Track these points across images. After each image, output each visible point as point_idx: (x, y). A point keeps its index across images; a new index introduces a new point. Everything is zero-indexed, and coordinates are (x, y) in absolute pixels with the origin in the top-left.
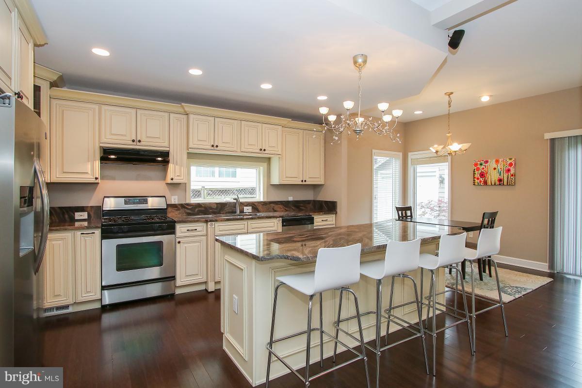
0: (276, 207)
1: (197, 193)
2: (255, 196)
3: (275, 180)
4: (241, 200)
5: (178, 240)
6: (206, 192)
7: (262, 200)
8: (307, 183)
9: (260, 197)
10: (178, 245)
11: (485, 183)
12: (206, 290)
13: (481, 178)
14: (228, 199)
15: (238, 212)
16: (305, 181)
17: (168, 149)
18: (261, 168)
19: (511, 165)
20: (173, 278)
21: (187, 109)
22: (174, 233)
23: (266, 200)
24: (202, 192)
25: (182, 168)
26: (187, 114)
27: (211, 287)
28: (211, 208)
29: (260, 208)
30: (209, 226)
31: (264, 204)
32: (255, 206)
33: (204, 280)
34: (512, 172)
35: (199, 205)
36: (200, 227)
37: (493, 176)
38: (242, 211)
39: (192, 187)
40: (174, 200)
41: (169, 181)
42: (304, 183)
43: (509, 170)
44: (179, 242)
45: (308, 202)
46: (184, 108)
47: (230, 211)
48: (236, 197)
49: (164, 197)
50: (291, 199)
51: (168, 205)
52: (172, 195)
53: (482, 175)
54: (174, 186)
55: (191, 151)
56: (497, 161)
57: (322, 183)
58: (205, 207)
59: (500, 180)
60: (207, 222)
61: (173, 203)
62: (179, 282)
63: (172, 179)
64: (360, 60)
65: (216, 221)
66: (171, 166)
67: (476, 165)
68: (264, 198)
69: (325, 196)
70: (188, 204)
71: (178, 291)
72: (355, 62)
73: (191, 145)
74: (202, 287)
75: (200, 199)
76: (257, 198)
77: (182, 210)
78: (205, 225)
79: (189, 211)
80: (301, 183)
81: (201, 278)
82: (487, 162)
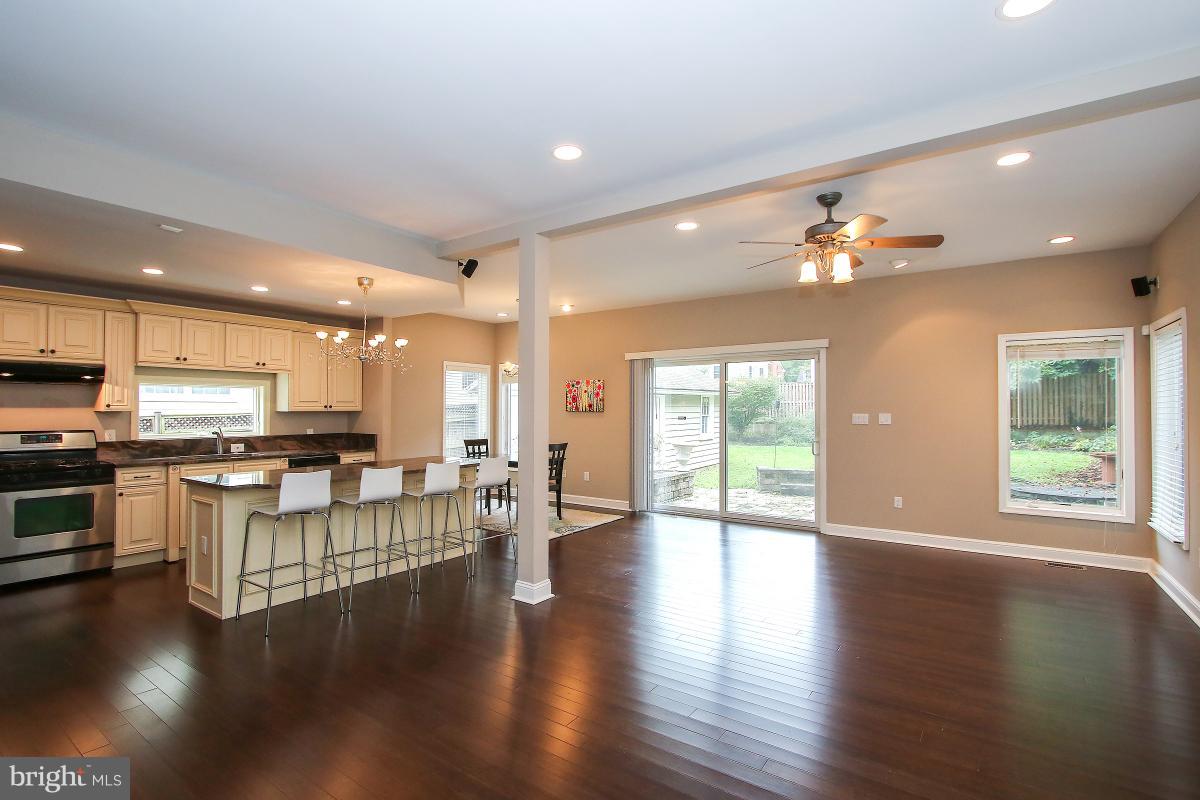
0: (286, 444)
1: (148, 423)
2: (250, 429)
3: (283, 406)
4: (226, 435)
5: (118, 492)
6: (163, 422)
7: (262, 434)
8: (333, 409)
9: (258, 429)
10: (118, 499)
11: (577, 408)
12: (165, 561)
13: (573, 404)
14: (204, 433)
15: (220, 452)
16: (331, 407)
17: (101, 362)
18: (262, 388)
19: (599, 387)
20: (111, 545)
21: (134, 307)
22: (112, 481)
23: (268, 434)
24: (155, 423)
25: (126, 390)
26: (136, 314)
27: (173, 556)
28: (175, 447)
29: (258, 445)
30: (171, 471)
31: (265, 439)
32: (251, 444)
33: (162, 546)
34: (601, 396)
35: (153, 443)
36: (156, 474)
37: (584, 401)
38: (227, 450)
39: (142, 413)
40: (110, 436)
41: (103, 408)
42: (329, 410)
43: (598, 394)
44: (121, 495)
45: (339, 436)
46: (130, 307)
47: (208, 450)
48: (216, 430)
49: (93, 431)
50: (310, 432)
51: (98, 444)
52: (106, 428)
53: (574, 399)
54: (109, 415)
55: (139, 364)
56: (588, 382)
57: (359, 409)
58: (163, 446)
59: (590, 406)
60: (167, 465)
61: (107, 440)
62: (119, 551)
63: (108, 406)
64: (366, 282)
65: (183, 463)
66: (106, 387)
67: (568, 386)
68: (265, 431)
69: (364, 427)
70: (134, 442)
71: (118, 565)
72: (360, 284)
73: (141, 357)
74: (159, 558)
75: (151, 434)
76: (255, 431)
77: (124, 451)
78: (164, 469)
79: (137, 452)
80: (326, 410)
81: (155, 545)
82: (578, 383)
